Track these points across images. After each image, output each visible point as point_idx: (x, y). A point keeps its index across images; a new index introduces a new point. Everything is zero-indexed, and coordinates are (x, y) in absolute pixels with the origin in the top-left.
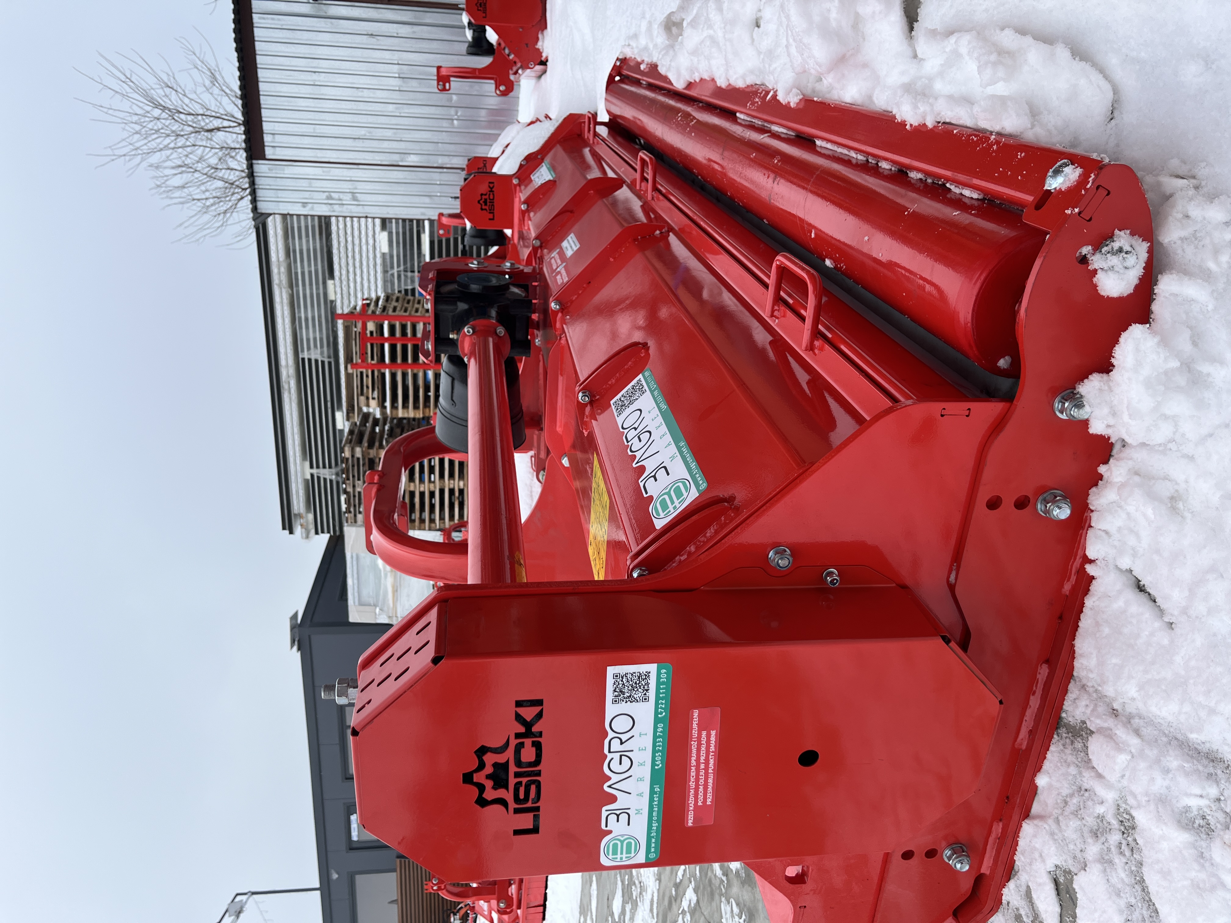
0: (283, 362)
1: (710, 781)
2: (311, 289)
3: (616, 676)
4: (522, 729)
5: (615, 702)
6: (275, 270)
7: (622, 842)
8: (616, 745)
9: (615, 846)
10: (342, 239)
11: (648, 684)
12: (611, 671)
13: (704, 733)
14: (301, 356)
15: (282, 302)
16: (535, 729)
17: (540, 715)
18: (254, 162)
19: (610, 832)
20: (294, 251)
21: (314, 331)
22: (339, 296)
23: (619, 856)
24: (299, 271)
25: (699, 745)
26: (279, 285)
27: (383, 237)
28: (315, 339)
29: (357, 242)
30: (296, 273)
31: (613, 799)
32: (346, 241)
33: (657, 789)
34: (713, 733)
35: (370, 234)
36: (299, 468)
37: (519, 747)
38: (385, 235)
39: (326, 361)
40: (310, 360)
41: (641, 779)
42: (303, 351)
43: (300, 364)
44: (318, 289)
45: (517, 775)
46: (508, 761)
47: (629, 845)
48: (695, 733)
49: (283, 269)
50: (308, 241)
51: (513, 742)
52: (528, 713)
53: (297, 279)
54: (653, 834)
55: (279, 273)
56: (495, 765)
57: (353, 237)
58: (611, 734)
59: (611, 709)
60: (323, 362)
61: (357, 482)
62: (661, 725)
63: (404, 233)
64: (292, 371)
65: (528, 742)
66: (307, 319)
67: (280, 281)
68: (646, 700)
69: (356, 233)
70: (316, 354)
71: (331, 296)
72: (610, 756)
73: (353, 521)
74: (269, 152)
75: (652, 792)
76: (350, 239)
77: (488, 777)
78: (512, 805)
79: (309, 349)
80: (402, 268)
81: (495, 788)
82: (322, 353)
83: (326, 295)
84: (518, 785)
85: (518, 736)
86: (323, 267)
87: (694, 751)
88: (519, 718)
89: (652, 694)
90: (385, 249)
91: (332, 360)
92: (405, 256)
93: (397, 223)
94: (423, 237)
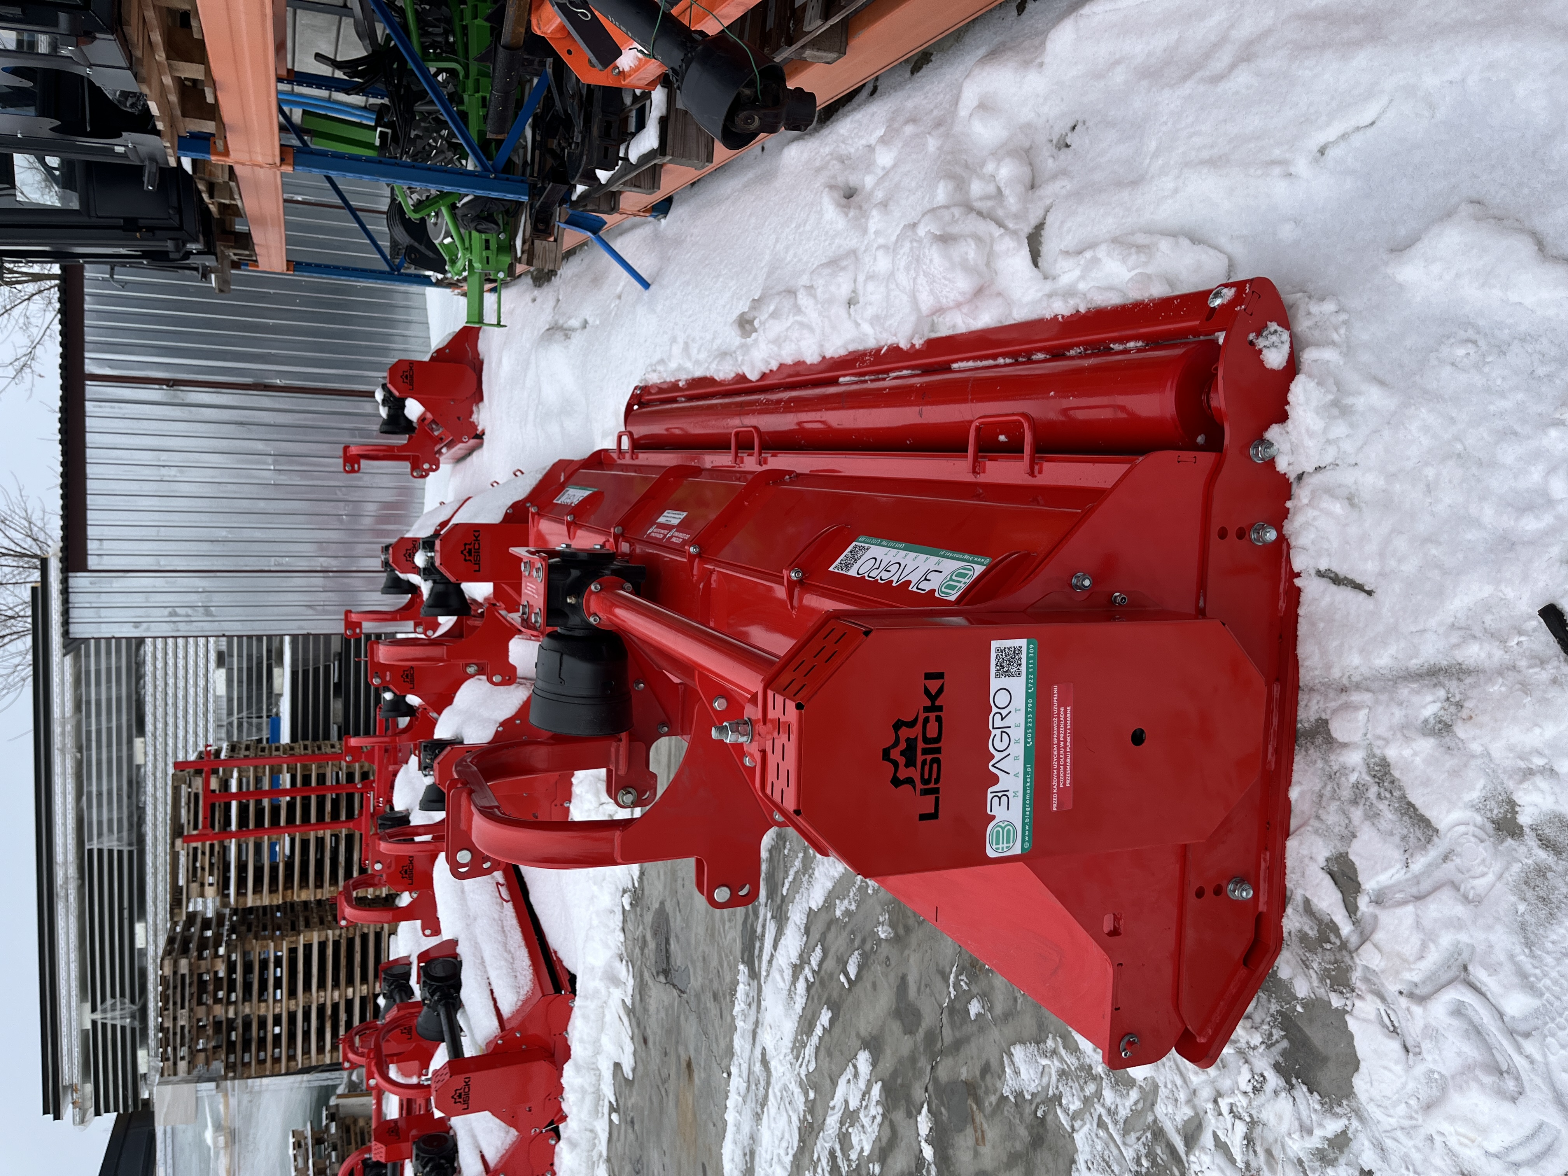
0: (59, 858)
1: (1068, 760)
2: (109, 751)
3: (997, 650)
4: (928, 703)
5: (997, 676)
6: (57, 729)
7: (1003, 829)
8: (998, 723)
9: (998, 832)
10: (160, 683)
11: (1020, 658)
12: (995, 644)
13: (1062, 709)
14: (87, 847)
15: (64, 773)
16: (937, 703)
17: (941, 690)
18: (71, 574)
19: (993, 817)
20: (88, 703)
21: (110, 810)
22: (150, 757)
23: (1000, 846)
24: (93, 728)
25: (1059, 721)
26: (63, 751)
27: (219, 677)
28: (110, 821)
29: (181, 684)
30: (89, 732)
31: (995, 780)
32: (166, 684)
33: (1029, 770)
34: (1069, 708)
35: (201, 672)
36: (74, 1013)
37: (926, 720)
38: (222, 673)
39: (126, 849)
40: (100, 851)
41: (1016, 758)
42: (90, 839)
43: (84, 857)
44: (119, 750)
45: (925, 752)
46: (916, 738)
47: (1009, 831)
48: (1055, 708)
49: (68, 728)
50: (109, 688)
51: (922, 716)
52: (933, 686)
53: (89, 740)
54: (1027, 821)
55: (63, 734)
56: (908, 740)
57: (176, 678)
58: (995, 710)
59: (995, 683)
60: (120, 852)
61: (180, 1012)
62: (1030, 701)
63: (250, 669)
64: (72, 871)
65: (932, 716)
66: (100, 794)
67: (64, 745)
68: (1019, 675)
69: (181, 673)
70: (110, 841)
71: (139, 759)
72: (994, 732)
73: (171, 1072)
74: (92, 562)
75: (1026, 773)
76: (171, 681)
77: (902, 753)
78: (920, 786)
79: (100, 835)
80: (244, 714)
81: (907, 766)
82: (120, 839)
83: (130, 757)
84: (924, 762)
85: (927, 709)
86: (129, 720)
87: (1055, 728)
88: (927, 692)
89: (1023, 668)
90: (221, 690)
91: (134, 848)
92: (249, 698)
93: (240, 656)
94: (276, 671)
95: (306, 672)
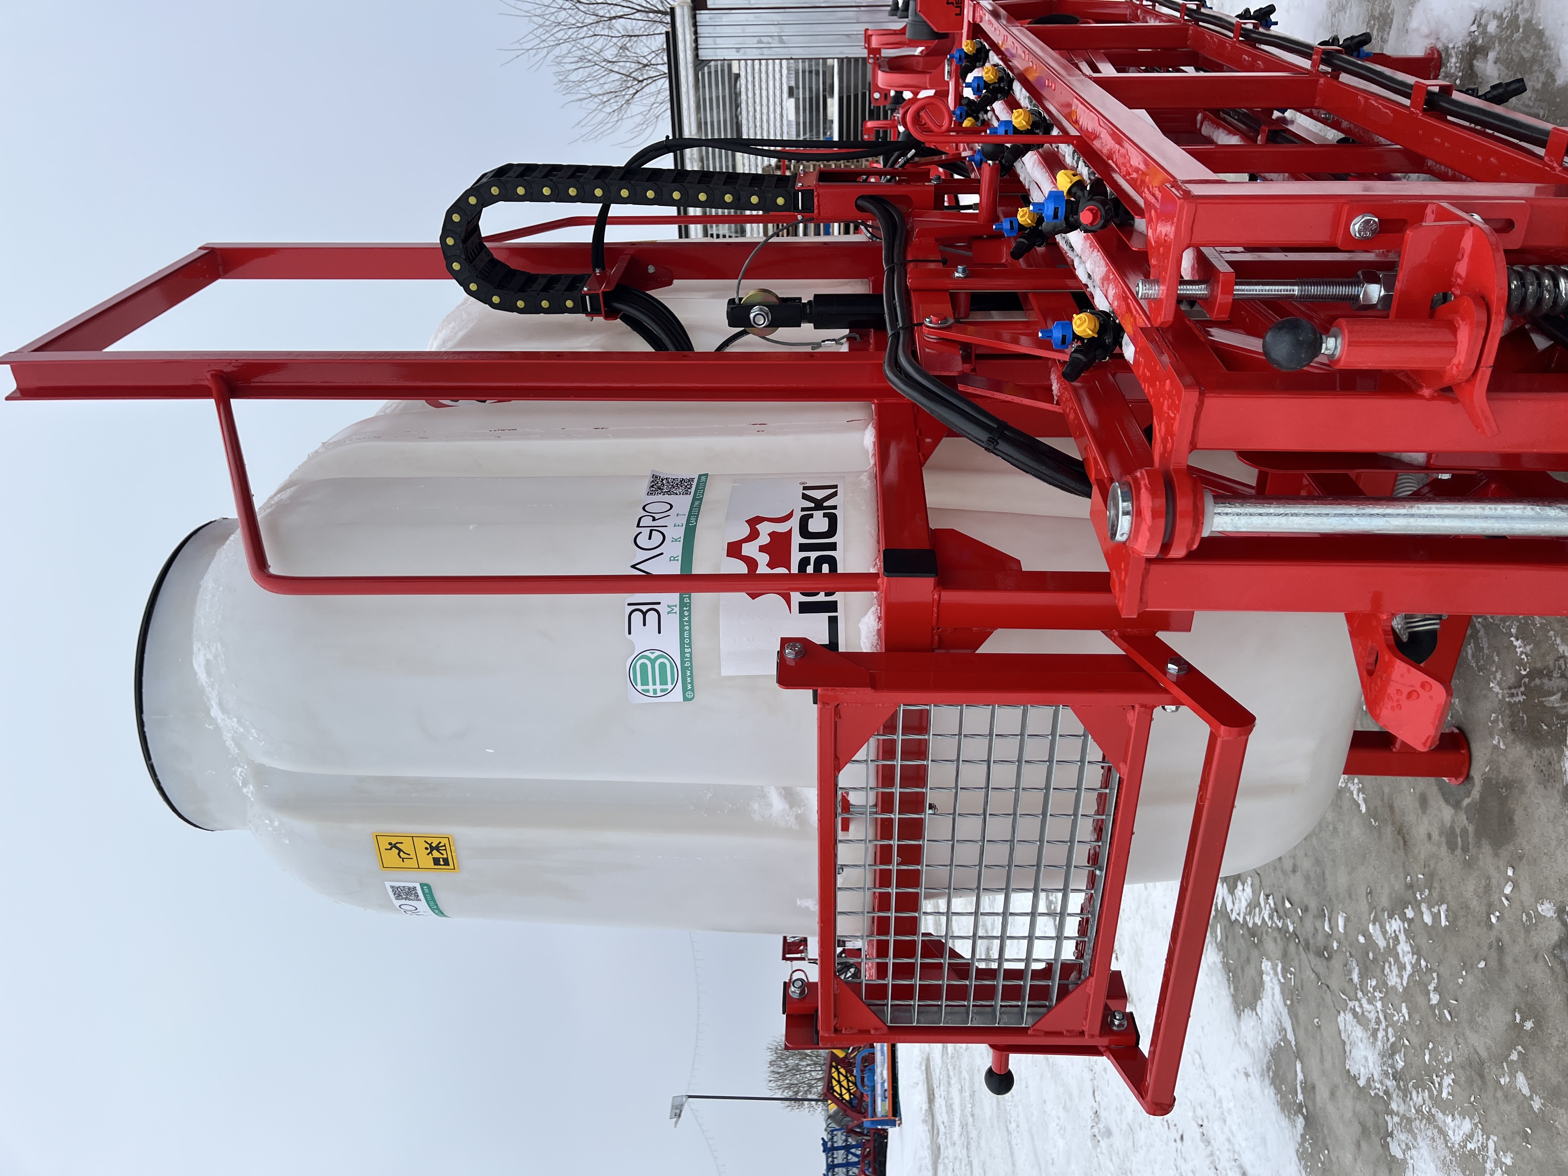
10: (751, 109)
18: (698, 12)
20: (706, 123)
27: (790, 104)
29: (765, 110)
32: (755, 110)
35: (778, 101)
38: (792, 101)
50: (718, 113)
57: (761, 105)
63: (811, 99)
69: (764, 101)
74: (710, 3)
76: (758, 108)
90: (792, 116)
92: (811, 123)
93: (804, 88)
94: (829, 100)
95: (849, 98)
